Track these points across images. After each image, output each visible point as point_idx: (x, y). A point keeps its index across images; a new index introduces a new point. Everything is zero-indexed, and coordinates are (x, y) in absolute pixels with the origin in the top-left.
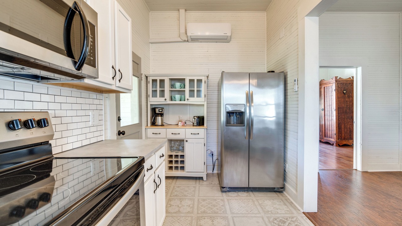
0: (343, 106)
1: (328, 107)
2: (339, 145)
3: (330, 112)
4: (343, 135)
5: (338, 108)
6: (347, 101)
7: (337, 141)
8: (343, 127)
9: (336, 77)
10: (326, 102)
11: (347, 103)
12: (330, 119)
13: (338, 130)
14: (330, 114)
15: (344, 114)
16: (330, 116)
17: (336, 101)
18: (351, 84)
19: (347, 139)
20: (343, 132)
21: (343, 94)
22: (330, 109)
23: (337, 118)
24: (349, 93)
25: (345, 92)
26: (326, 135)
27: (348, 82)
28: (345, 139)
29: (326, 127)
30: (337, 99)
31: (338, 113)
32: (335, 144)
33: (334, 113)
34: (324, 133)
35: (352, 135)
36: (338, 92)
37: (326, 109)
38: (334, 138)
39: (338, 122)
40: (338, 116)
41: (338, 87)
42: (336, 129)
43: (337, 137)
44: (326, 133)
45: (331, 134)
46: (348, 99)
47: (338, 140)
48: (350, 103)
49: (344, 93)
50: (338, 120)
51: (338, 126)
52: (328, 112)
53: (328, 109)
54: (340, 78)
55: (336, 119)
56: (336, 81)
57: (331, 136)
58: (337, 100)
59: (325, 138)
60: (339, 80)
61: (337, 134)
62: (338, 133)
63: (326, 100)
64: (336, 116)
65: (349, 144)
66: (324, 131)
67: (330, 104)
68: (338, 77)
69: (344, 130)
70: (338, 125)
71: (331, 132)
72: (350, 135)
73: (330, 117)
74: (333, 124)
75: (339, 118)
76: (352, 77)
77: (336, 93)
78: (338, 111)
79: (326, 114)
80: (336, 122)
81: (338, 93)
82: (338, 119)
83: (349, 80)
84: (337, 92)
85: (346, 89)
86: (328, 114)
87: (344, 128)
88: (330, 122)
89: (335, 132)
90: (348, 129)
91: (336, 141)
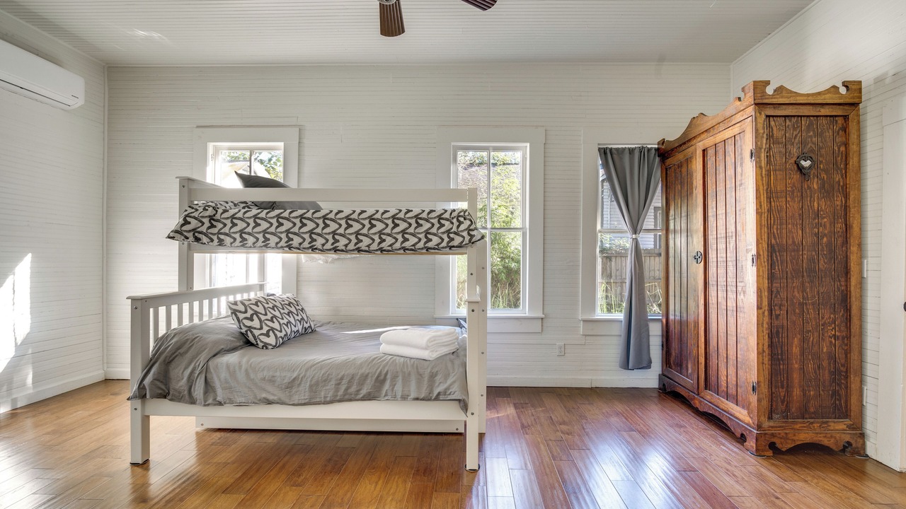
0: (798, 239)
1: (722, 246)
2: (772, 446)
3: (731, 269)
4: (797, 392)
5: (772, 250)
6: (817, 215)
7: (766, 424)
8: (796, 350)
9: (760, 86)
10: (711, 219)
11: (819, 225)
12: (731, 304)
13: (767, 366)
14: (731, 280)
15: (803, 284)
16: (731, 288)
17: (759, 213)
18: (840, 121)
19: (816, 415)
20: (796, 377)
21: (796, 176)
22: (731, 256)
23: (765, 303)
24: (826, 171)
25: (806, 164)
26: (713, 379)
27: (825, 111)
28: (804, 413)
29: (713, 343)
30: (764, 198)
31: (771, 277)
32: (751, 443)
33: (750, 275)
34: (702, 367)
35: (843, 392)
36: (769, 162)
37: (712, 255)
38: (747, 406)
39: (771, 325)
40: (771, 291)
41: (770, 137)
42: (760, 363)
43: (765, 403)
44: (712, 372)
45: (732, 378)
46: (822, 203)
47: (770, 418)
48: (833, 223)
49: (800, 169)
50: (771, 311)
51: (771, 345)
52: (722, 271)
53: (722, 254)
54: (780, 90)
55: (759, 308)
56: (760, 105)
57: (732, 391)
58: (765, 206)
59: (709, 395)
60: (774, 101)
61: (765, 389)
62: (771, 382)
63: (711, 213)
64: (759, 291)
65: (826, 442)
66: (702, 360)
67: (731, 228)
68: (768, 83)
69: (802, 369)
70: (771, 337)
71: (732, 371)
72: (835, 393)
73: (732, 296)
74: (742, 331)
75: (777, 301)
76: (846, 84)
77: (759, 167)
78: (772, 265)
79: (712, 280)
80: (760, 324)
81: (769, 172)
82: (770, 305)
83: (829, 99)
84: (763, 164)
85: (812, 151)
86: (722, 281)
87: (802, 353)
88: (732, 320)
89: (753, 377)
90: (825, 363)
91: (759, 427)
